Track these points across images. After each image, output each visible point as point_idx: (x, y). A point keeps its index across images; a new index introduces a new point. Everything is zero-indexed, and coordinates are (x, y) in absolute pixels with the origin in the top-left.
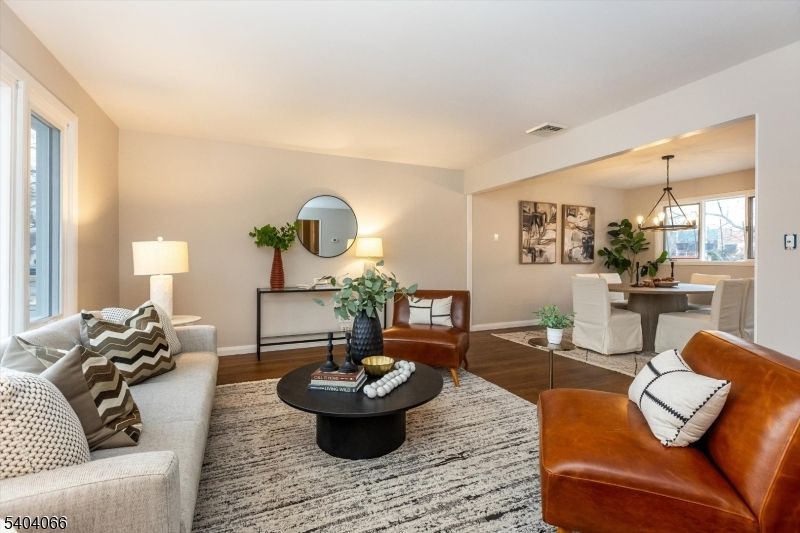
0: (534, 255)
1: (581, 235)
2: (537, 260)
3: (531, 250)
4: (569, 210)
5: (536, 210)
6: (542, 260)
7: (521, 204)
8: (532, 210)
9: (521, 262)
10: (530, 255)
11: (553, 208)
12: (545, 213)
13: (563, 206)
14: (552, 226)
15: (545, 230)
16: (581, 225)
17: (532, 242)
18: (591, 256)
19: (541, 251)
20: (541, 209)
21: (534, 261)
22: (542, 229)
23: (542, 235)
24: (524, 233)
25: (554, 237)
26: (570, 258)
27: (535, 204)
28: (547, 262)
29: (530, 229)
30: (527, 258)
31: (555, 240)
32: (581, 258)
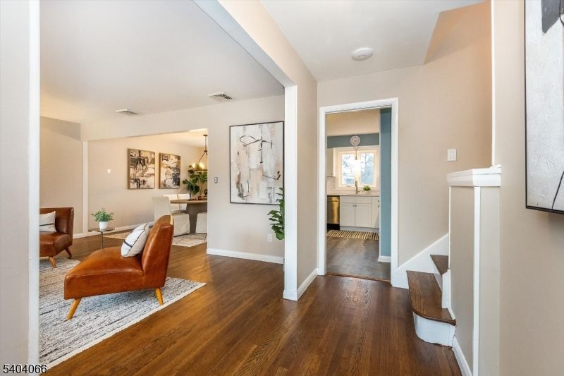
0: (140, 184)
1: (172, 172)
2: (141, 186)
3: (136, 180)
4: (163, 157)
5: (140, 156)
6: (145, 186)
7: (129, 151)
8: (138, 155)
9: (129, 188)
10: (136, 183)
11: (153, 155)
12: (147, 158)
13: (160, 154)
14: (152, 166)
15: (147, 168)
16: (171, 166)
17: (137, 175)
18: (178, 184)
19: (144, 181)
20: (143, 155)
21: (139, 187)
22: (144, 167)
23: (144, 171)
24: (131, 169)
25: (153, 172)
26: (165, 185)
27: (140, 151)
28: (149, 188)
29: (135, 167)
30: (135, 185)
31: (154, 175)
32: (172, 185)
